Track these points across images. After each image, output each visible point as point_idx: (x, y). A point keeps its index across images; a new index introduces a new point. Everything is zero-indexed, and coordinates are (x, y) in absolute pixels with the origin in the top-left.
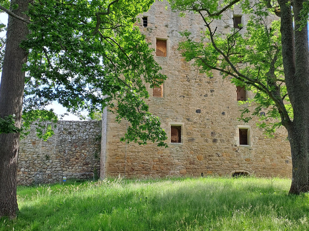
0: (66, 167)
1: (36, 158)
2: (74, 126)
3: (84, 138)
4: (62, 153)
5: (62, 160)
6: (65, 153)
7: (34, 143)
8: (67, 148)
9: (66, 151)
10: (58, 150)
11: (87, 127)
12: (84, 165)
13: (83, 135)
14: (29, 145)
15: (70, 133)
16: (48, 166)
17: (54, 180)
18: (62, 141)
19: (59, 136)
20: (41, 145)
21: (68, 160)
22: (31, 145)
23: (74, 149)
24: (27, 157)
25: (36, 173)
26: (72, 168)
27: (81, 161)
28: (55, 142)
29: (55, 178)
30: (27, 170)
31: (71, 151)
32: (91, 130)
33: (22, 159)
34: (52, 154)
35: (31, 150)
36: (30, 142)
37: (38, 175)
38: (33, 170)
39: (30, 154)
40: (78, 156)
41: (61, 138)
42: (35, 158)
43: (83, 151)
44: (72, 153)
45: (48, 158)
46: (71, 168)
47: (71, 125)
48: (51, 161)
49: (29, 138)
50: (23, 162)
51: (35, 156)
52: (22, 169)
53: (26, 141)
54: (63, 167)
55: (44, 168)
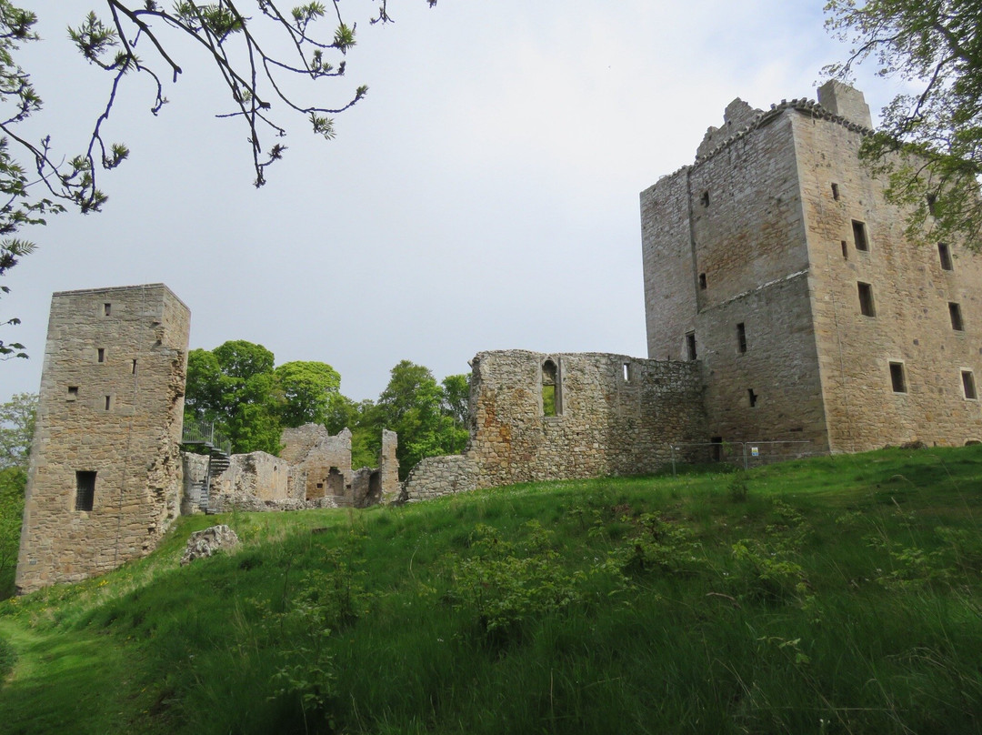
0: (660, 441)
1: (615, 425)
2: (662, 370)
3: (679, 390)
4: (652, 417)
5: (653, 430)
6: (655, 416)
7: (608, 398)
8: (657, 408)
9: (657, 414)
10: (644, 410)
11: (681, 372)
12: (685, 439)
13: (677, 386)
14: (601, 401)
15: (657, 381)
16: (634, 439)
17: (645, 464)
18: (648, 397)
19: (643, 387)
20: (618, 400)
21: (661, 430)
22: (604, 401)
23: (667, 410)
24: (602, 424)
25: (618, 451)
26: (669, 445)
27: (680, 431)
28: (639, 395)
29: (646, 461)
30: (603, 447)
31: (664, 413)
32: (687, 377)
33: (594, 427)
34: (638, 417)
35: (606, 410)
36: (601, 396)
37: (620, 457)
38: (613, 446)
39: (603, 417)
40: (674, 422)
41: (645, 390)
42: (613, 425)
43: (681, 414)
44: (665, 417)
45: (631, 424)
46: (666, 443)
47: (657, 368)
48: (636, 431)
49: (599, 388)
50: (596, 432)
51: (612, 421)
52: (596, 445)
53: (596, 394)
54: (655, 442)
55: (628, 444)
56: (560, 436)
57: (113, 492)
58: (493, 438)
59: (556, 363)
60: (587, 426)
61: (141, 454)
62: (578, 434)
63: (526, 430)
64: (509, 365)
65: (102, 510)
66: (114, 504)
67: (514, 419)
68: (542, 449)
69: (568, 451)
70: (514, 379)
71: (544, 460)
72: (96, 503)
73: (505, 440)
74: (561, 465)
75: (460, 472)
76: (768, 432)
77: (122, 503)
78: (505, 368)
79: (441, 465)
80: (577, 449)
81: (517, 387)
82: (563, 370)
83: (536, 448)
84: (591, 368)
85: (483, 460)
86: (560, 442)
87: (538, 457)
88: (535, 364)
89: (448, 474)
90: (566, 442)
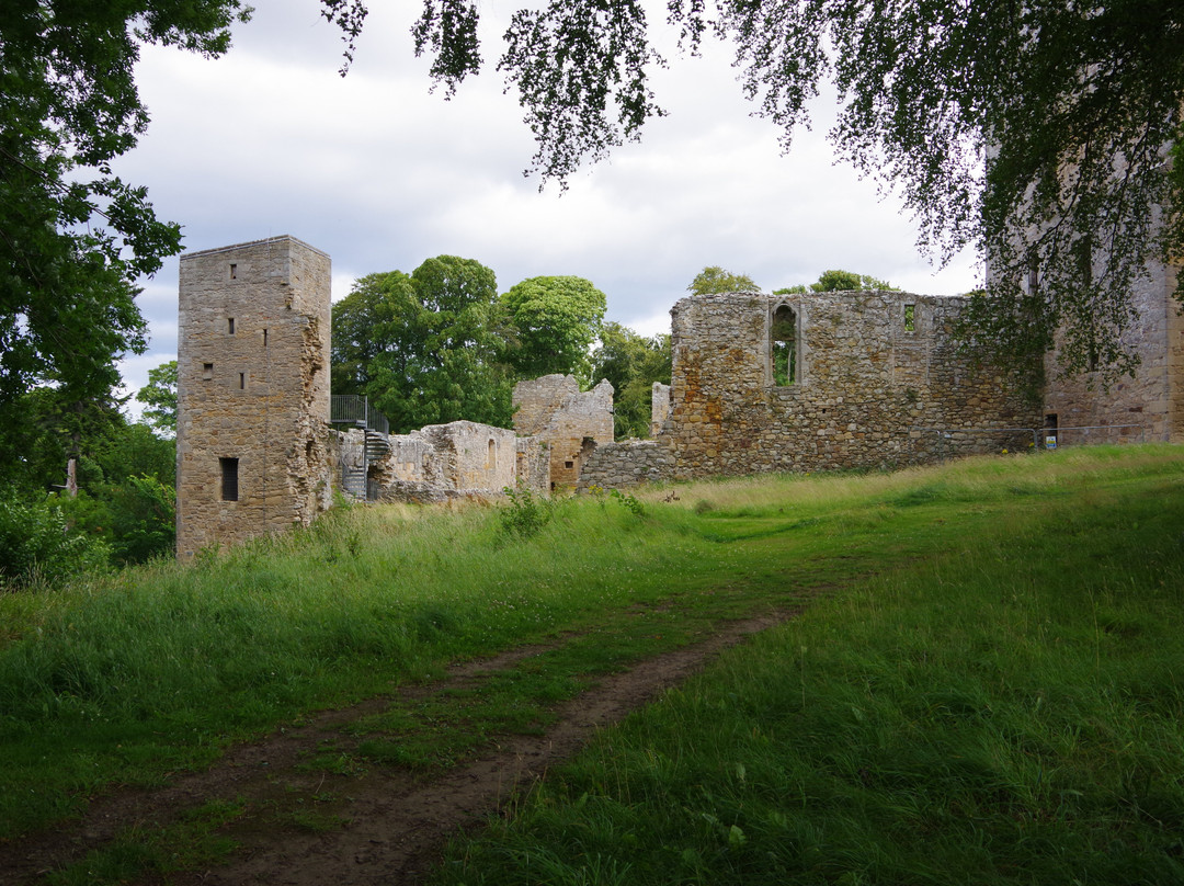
0: (959, 421)
1: (885, 396)
4: (947, 384)
5: (947, 404)
6: (953, 383)
7: (874, 357)
8: (957, 371)
9: (957, 379)
10: (935, 375)
12: (1003, 416)
14: (863, 362)
15: (961, 330)
16: (914, 418)
17: (931, 454)
18: (942, 355)
19: (936, 339)
20: (892, 361)
21: (961, 404)
22: (868, 362)
23: (974, 374)
24: (863, 395)
25: (887, 435)
26: (973, 425)
27: (995, 405)
28: (927, 353)
29: (932, 449)
30: (863, 429)
31: (970, 378)
33: (850, 401)
34: (923, 387)
35: (870, 375)
36: (864, 356)
37: (890, 442)
38: (879, 428)
39: (867, 386)
40: (986, 392)
41: (939, 344)
42: (881, 397)
43: (999, 379)
44: (970, 384)
45: (911, 396)
46: (969, 423)
47: (962, 309)
48: (920, 405)
49: (861, 343)
50: (853, 408)
51: (880, 391)
52: (852, 427)
53: (856, 352)
54: (951, 421)
55: (904, 425)
56: (797, 414)
57: (255, 481)
58: (696, 416)
59: (794, 309)
60: (840, 400)
61: (278, 439)
62: (824, 411)
63: (746, 406)
64: (721, 315)
65: (247, 501)
66: (258, 494)
67: (728, 391)
68: (767, 431)
69: (808, 434)
70: (728, 336)
71: (771, 447)
72: (241, 494)
73: (713, 420)
74: (797, 453)
75: (649, 462)
76: (1107, 410)
77: (266, 493)
78: (715, 321)
79: (623, 454)
80: (821, 432)
81: (733, 346)
82: (804, 320)
83: (757, 430)
84: (851, 314)
85: (681, 447)
86: (796, 423)
87: (762, 443)
88: (760, 311)
89: (632, 465)
90: (806, 422)
